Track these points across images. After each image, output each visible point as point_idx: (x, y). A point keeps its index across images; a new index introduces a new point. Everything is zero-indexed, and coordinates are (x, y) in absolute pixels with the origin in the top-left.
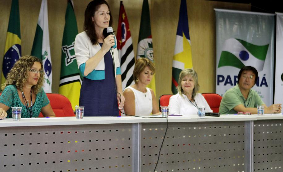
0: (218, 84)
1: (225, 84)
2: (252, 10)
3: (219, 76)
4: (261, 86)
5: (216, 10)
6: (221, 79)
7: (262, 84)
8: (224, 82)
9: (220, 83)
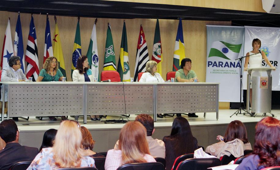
0: (209, 66)
1: (213, 66)
2: (232, 25)
3: (209, 62)
4: (236, 67)
5: (207, 26)
6: (210, 63)
7: (237, 66)
8: (212, 65)
9: (210, 66)
